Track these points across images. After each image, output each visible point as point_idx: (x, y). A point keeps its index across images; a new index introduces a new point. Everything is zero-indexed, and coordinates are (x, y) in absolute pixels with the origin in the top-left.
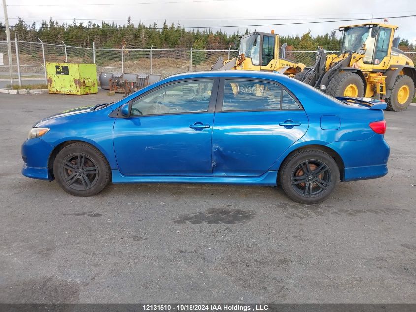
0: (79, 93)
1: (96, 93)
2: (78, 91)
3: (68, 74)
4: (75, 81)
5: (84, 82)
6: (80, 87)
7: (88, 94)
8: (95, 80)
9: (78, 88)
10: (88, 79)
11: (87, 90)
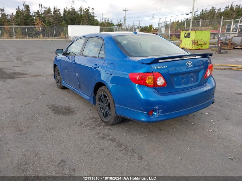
0: (193, 49)
1: (207, 49)
2: (193, 47)
3: (189, 37)
4: (192, 41)
5: (197, 42)
6: (194, 45)
7: (199, 49)
8: (208, 41)
9: (193, 45)
10: (201, 40)
11: (200, 47)
